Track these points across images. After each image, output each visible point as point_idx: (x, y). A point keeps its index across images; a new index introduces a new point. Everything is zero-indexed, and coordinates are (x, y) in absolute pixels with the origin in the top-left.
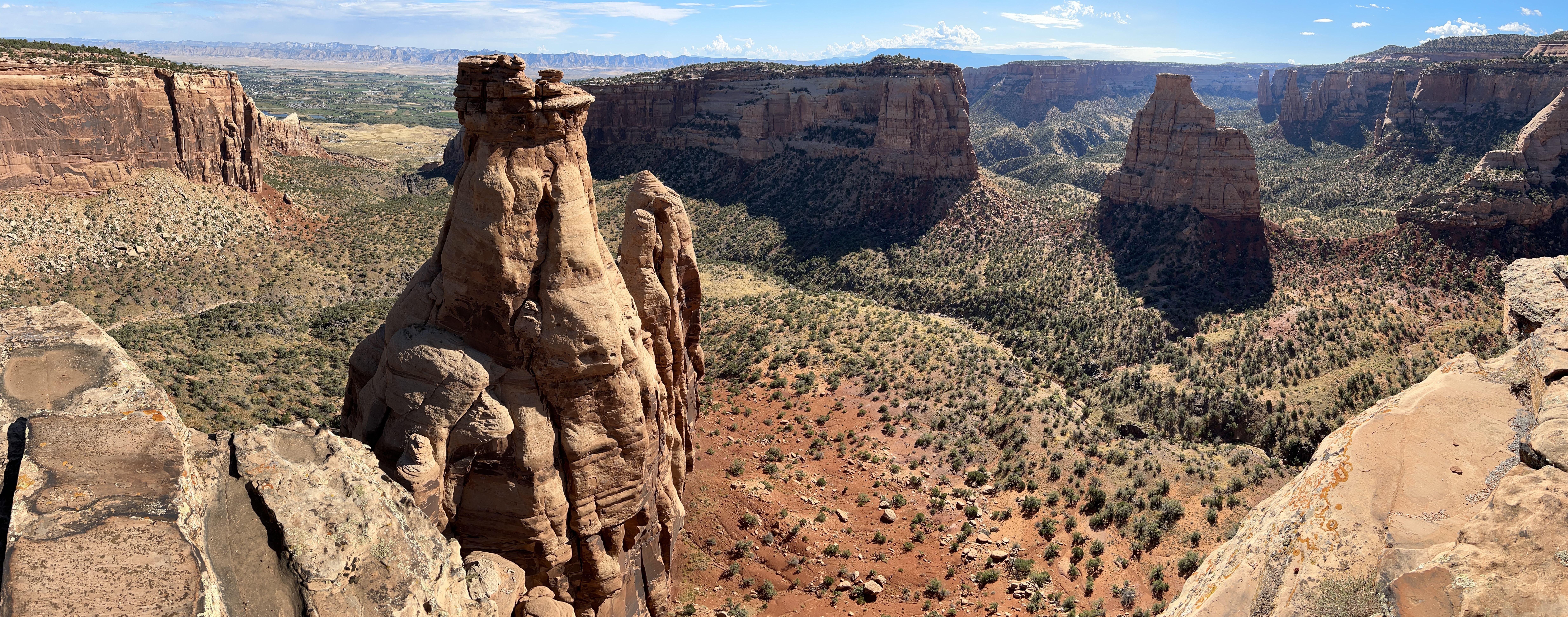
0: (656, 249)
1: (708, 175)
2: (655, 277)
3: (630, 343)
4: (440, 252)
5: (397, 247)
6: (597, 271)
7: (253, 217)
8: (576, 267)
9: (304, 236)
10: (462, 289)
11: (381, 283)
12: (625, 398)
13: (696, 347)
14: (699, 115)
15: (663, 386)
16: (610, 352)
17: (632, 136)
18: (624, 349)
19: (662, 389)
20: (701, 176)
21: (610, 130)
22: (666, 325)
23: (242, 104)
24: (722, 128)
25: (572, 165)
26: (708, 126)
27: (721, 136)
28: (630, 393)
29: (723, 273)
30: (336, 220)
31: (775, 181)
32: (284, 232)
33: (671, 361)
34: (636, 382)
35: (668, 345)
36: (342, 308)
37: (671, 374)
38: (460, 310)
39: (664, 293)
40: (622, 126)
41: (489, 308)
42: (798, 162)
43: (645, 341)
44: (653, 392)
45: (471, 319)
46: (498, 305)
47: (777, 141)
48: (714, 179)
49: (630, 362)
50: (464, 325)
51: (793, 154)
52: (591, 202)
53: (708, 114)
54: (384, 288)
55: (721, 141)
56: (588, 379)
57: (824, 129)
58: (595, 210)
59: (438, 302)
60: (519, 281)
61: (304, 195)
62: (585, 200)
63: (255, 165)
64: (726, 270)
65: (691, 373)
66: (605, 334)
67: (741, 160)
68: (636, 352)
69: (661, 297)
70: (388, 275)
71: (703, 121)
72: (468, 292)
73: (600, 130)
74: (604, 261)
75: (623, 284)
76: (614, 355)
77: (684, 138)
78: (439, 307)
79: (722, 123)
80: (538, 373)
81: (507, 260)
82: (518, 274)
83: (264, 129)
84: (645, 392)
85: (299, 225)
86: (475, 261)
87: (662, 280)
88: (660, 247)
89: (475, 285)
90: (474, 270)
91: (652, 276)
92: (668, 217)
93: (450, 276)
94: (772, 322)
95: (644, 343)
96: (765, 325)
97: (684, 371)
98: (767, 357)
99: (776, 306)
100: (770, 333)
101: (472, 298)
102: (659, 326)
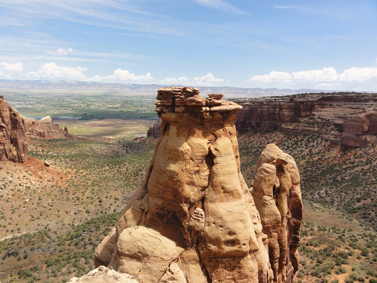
0: (274, 186)
1: (315, 151)
2: (273, 202)
3: (254, 239)
4: (147, 183)
5: (120, 183)
6: (239, 194)
7: (21, 178)
8: (226, 191)
9: (60, 183)
10: (160, 202)
11: (111, 205)
12: (249, 274)
13: (295, 251)
15: (272, 271)
16: (242, 243)
17: (264, 126)
18: (251, 242)
19: (271, 272)
20: (310, 151)
21: (251, 123)
22: (277, 232)
23: (8, 113)
25: (226, 138)
28: (252, 271)
29: (319, 209)
30: (80, 172)
32: (45, 183)
33: (278, 256)
34: (256, 264)
35: (277, 245)
36: (88, 223)
37: (277, 265)
38: (158, 214)
39: (278, 212)
40: (258, 121)
41: (175, 212)
43: (264, 240)
44: (265, 273)
45: (165, 220)
46: (180, 211)
48: (319, 153)
49: (254, 251)
50: (161, 223)
52: (237, 157)
54: (113, 208)
56: (229, 257)
58: (239, 161)
59: (146, 211)
60: (192, 197)
61: (58, 160)
62: (233, 156)
63: (21, 147)
64: (322, 207)
65: (290, 267)
66: (240, 231)
68: (258, 245)
69: (276, 215)
70: (115, 199)
72: (163, 204)
73: (244, 122)
74: (243, 189)
75: (253, 203)
76: (244, 244)
78: (146, 213)
80: (201, 252)
81: (186, 186)
82: (192, 193)
83: (26, 125)
84: (260, 272)
85: (55, 178)
86: (167, 186)
87: (277, 204)
88: (278, 185)
89: (167, 200)
90: (167, 191)
91: (271, 201)
92: (285, 170)
93: (153, 195)
94: (352, 250)
95: (263, 241)
96: (347, 250)
97: (286, 265)
98: (345, 273)
99: (357, 240)
100: (349, 257)
101: (165, 207)
102: (273, 232)
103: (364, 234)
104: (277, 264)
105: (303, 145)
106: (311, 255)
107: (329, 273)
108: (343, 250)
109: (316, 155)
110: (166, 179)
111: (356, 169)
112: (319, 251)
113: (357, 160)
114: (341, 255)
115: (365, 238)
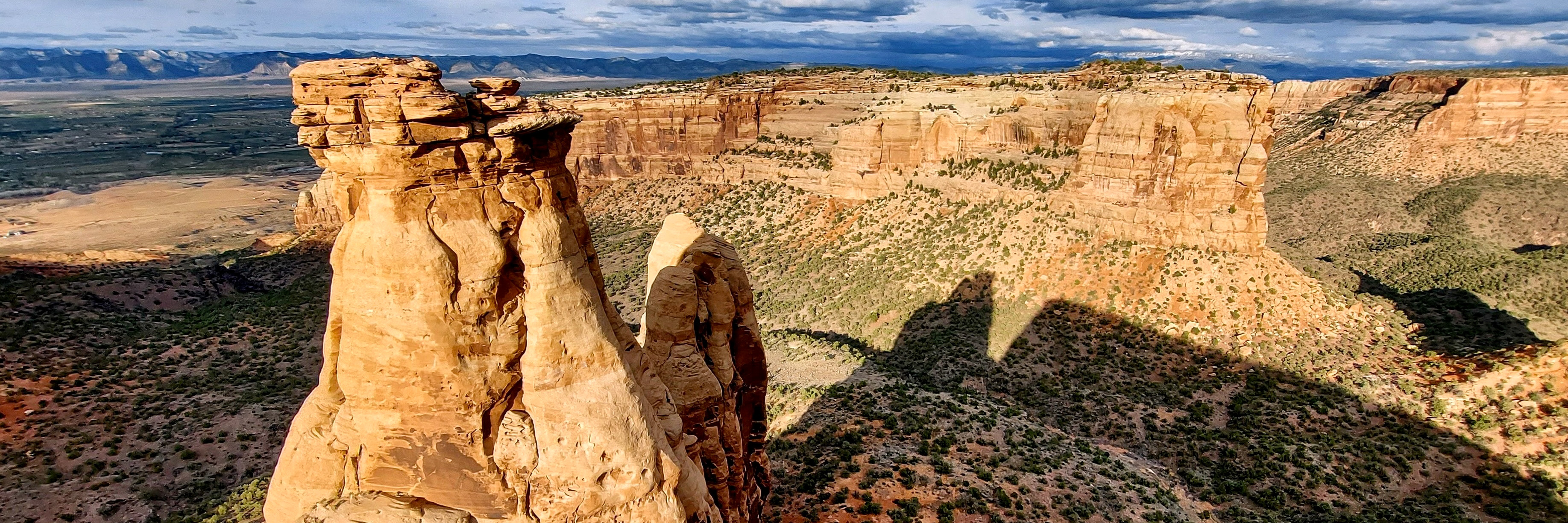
0: (697, 320)
1: (778, 219)
2: (698, 357)
3: (668, 452)
4: (334, 373)
6: (611, 355)
10: (393, 420)
14: (765, 139)
15: (717, 510)
17: (652, 167)
18: (660, 462)
21: (614, 160)
24: (802, 155)
26: (781, 153)
27: (801, 166)
30: (72, 380)
31: (888, 230)
33: (726, 474)
35: (720, 452)
37: (725, 494)
38: (398, 454)
39: (714, 379)
42: (927, 206)
43: (689, 448)
47: (895, 175)
48: (788, 223)
50: (411, 473)
51: (919, 193)
53: (780, 137)
55: (801, 172)
57: (975, 162)
59: (353, 453)
67: (832, 200)
69: (710, 386)
71: (772, 147)
74: (621, 339)
77: (739, 168)
78: (356, 459)
79: (804, 149)
86: (404, 371)
87: (709, 361)
88: (703, 316)
89: (412, 408)
90: (406, 385)
91: (695, 357)
92: (716, 275)
93: (363, 404)
94: (868, 423)
95: (688, 451)
96: (858, 427)
97: (744, 489)
98: (858, 470)
99: (875, 402)
100: (864, 438)
101: (413, 430)
102: (707, 425)
103: (887, 386)
104: (727, 491)
105: (752, 209)
106: (793, 453)
107: (832, 479)
108: (853, 427)
109: (782, 231)
110: (397, 353)
111: (865, 251)
112: (808, 442)
113: (864, 232)
114: (849, 437)
115: (889, 394)
